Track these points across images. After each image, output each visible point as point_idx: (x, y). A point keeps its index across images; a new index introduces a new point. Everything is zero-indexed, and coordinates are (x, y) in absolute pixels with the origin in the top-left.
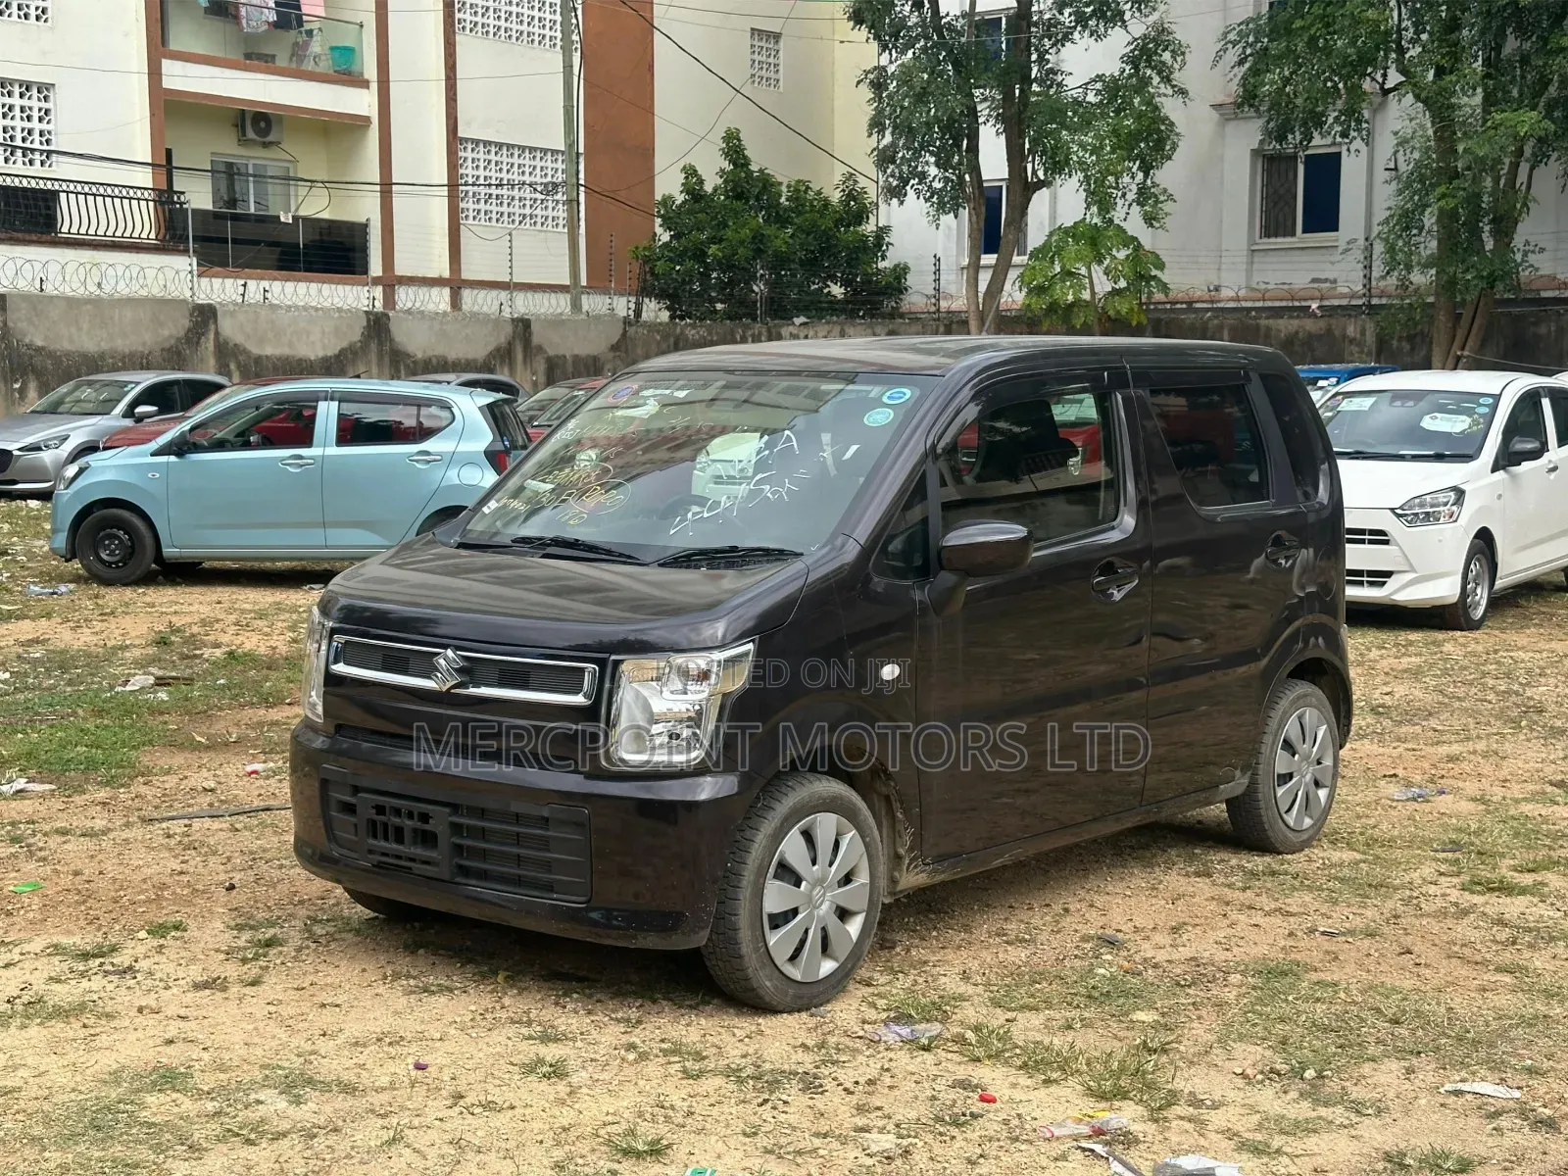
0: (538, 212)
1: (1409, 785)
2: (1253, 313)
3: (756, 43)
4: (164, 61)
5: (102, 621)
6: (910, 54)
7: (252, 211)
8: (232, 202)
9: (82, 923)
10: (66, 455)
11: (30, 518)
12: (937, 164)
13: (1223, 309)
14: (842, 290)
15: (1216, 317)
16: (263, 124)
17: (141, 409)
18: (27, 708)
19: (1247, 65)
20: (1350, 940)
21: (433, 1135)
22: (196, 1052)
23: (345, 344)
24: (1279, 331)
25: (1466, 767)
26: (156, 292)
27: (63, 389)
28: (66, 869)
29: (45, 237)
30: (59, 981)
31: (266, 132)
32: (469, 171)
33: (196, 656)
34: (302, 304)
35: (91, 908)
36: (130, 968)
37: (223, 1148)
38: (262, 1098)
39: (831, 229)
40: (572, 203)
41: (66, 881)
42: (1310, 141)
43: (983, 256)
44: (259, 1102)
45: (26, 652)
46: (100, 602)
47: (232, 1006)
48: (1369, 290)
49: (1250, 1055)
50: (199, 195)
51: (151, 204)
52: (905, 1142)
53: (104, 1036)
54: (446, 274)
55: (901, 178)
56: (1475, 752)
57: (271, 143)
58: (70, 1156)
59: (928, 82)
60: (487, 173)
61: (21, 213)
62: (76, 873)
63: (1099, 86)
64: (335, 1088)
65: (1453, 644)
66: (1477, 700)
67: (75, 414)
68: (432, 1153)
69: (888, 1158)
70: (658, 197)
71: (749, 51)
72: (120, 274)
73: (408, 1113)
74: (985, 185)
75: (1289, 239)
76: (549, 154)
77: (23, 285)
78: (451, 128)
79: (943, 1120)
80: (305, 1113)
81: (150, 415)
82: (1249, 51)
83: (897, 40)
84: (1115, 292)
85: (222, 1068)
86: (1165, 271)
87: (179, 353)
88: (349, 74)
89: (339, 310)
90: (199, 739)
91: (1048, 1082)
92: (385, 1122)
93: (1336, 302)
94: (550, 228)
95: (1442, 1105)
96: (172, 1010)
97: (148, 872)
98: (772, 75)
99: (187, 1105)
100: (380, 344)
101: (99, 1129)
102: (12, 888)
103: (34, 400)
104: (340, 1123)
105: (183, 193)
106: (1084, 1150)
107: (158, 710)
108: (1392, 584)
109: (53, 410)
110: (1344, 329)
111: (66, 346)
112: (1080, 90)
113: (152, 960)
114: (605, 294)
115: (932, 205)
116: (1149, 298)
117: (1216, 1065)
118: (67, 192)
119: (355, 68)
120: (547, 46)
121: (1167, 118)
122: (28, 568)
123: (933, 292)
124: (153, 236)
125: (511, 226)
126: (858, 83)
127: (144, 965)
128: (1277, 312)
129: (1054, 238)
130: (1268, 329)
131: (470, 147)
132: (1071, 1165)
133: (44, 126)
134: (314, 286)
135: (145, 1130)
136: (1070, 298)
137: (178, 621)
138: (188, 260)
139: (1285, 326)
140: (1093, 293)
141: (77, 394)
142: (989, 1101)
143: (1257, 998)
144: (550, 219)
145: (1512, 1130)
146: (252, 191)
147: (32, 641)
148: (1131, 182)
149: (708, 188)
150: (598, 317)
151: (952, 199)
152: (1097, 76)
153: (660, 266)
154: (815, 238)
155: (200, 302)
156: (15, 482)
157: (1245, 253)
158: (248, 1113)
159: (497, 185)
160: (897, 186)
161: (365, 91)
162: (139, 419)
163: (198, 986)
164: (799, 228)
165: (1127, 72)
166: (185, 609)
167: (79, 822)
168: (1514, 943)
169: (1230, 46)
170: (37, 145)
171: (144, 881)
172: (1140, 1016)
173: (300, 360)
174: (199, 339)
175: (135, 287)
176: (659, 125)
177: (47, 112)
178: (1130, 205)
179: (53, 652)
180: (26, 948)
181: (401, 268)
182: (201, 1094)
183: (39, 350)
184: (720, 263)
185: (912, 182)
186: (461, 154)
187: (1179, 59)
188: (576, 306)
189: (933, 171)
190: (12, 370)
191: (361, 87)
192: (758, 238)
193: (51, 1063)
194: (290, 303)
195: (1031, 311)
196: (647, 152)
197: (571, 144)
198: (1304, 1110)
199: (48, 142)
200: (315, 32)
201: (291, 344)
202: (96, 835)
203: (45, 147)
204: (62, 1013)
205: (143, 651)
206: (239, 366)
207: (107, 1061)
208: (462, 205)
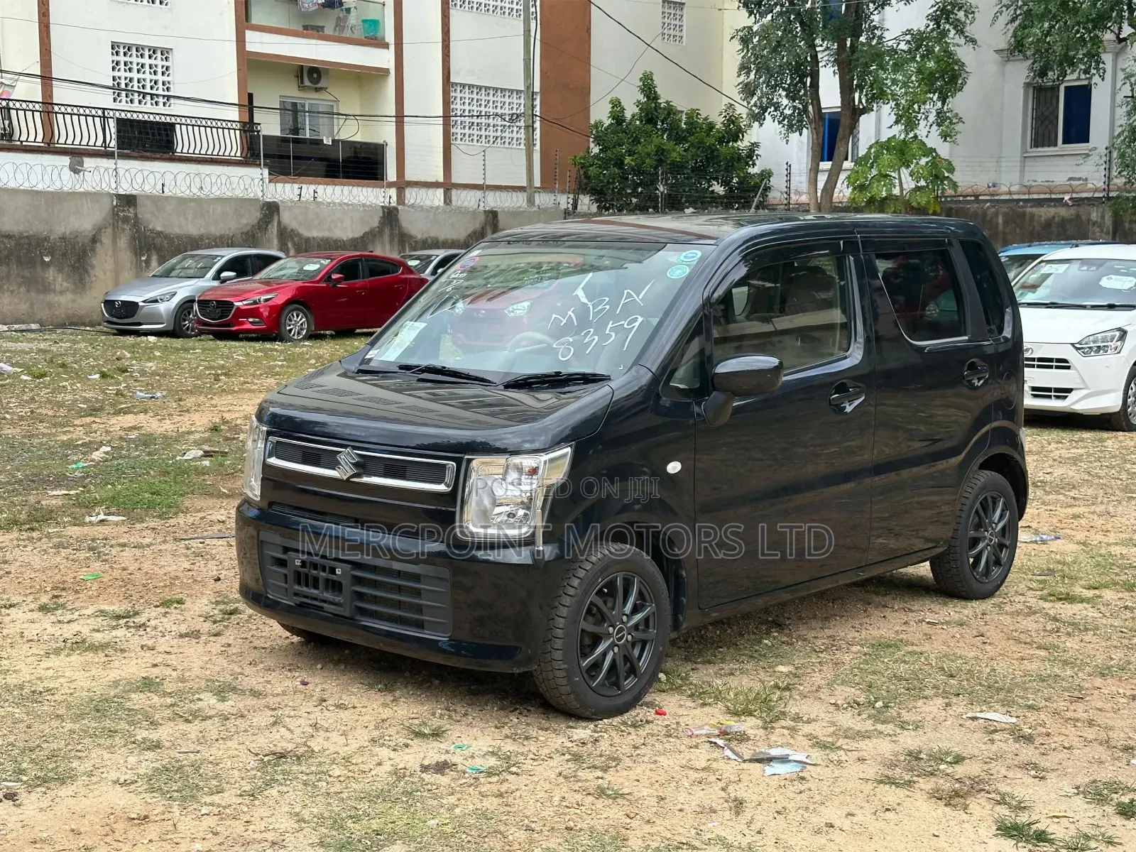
0: (506, 134)
1: (1037, 532)
2: (1021, 203)
3: (666, 10)
4: (247, 31)
5: (180, 415)
6: (769, 17)
7: (308, 136)
8: (296, 130)
9: (121, 598)
10: (174, 305)
11: (147, 348)
12: (787, 96)
13: (998, 201)
14: (722, 188)
15: (994, 207)
16: (315, 75)
17: (225, 274)
18: (118, 469)
19: (1017, 23)
20: (945, 627)
21: (300, 721)
22: (168, 671)
23: (367, 229)
24: (1041, 216)
25: (1083, 522)
26: (239, 193)
27: (174, 261)
28: (119, 566)
29: (166, 156)
30: (98, 631)
31: (318, 80)
32: (459, 107)
33: (234, 438)
34: (338, 201)
35: (128, 590)
36: (144, 624)
37: (172, 724)
38: (202, 697)
39: (714, 145)
40: (530, 128)
41: (116, 573)
42: (1065, 77)
43: (821, 163)
44: (200, 700)
45: (127, 435)
46: (181, 403)
47: (200, 646)
48: (1108, 186)
49: (844, 693)
50: (270, 125)
51: (238, 132)
52: (596, 735)
53: (117, 662)
54: (441, 180)
55: (761, 107)
56: (1093, 513)
57: (321, 88)
58: (78, 726)
59: (782, 37)
60: (471, 108)
61: (149, 139)
62: (124, 569)
63: (908, 38)
64: (247, 693)
65: (1113, 441)
66: (1113, 478)
67: (181, 277)
68: (298, 731)
69: (582, 743)
70: (592, 122)
71: (661, 16)
72: (214, 181)
73: (289, 708)
74: (823, 111)
75: (1052, 149)
76: (515, 93)
77: (148, 189)
78: (445, 77)
79: (627, 724)
80: (226, 707)
81: (230, 279)
82: (1018, 12)
83: (760, 7)
84: (918, 189)
85: (183, 680)
86: (955, 173)
87: (253, 236)
88: (376, 39)
89: (364, 205)
90: (224, 490)
91: (704, 705)
92: (273, 713)
93: (1084, 195)
94: (515, 146)
95: (960, 725)
96: (161, 649)
97: (169, 569)
98: (678, 34)
99: (156, 699)
100: (392, 229)
101: (98, 711)
102: (82, 577)
103: (156, 268)
104: (246, 713)
105: (259, 124)
106: (711, 742)
107: (202, 472)
108: (1072, 397)
109: (167, 274)
110: (1089, 214)
111: (177, 231)
112: (894, 41)
113: (159, 620)
114: (551, 192)
115: (783, 126)
116: (942, 193)
117: (820, 699)
118: (181, 124)
119: (379, 35)
120: (515, 16)
121: (959, 61)
122: (139, 381)
123: (785, 190)
124: (238, 154)
125: (487, 145)
126: (732, 38)
127: (153, 623)
128: (1039, 203)
129: (873, 150)
130: (1032, 215)
131: (459, 89)
132: (699, 751)
133: (166, 78)
134: (346, 188)
135: (126, 713)
136: (884, 194)
137: (228, 416)
138: (260, 171)
139: (1045, 213)
140: (902, 189)
141: (183, 263)
142: (660, 714)
143: (864, 660)
144: (515, 139)
145: (1001, 741)
146: (307, 123)
147: (132, 428)
148: (931, 108)
149: (628, 115)
150: (545, 210)
151: (798, 121)
152: (907, 30)
153: (593, 171)
154: (702, 152)
155: (268, 200)
156: (140, 324)
157: (1019, 159)
158: (192, 705)
159: (478, 116)
160: (759, 113)
161: (386, 50)
162: (224, 281)
163: (181, 636)
164: (692, 145)
165: (931, 27)
166: (237, 408)
167: (135, 539)
168: (1057, 632)
169: (1004, 9)
170: (160, 92)
171: (165, 574)
172: (782, 668)
173: (336, 240)
174: (267, 226)
175: (224, 189)
176: (594, 72)
177: (167, 68)
178: (931, 125)
179: (143, 434)
180: (84, 612)
181: (410, 176)
182: (165, 694)
183: (159, 233)
184: (633, 169)
185: (769, 110)
186: (452, 94)
187: (970, 16)
188: (531, 201)
189: (785, 101)
190: (141, 248)
191: (383, 48)
192: (660, 151)
193: (78, 675)
194: (329, 201)
195: (856, 203)
196: (585, 91)
197: (529, 86)
198: (869, 725)
199: (168, 89)
200: (352, 10)
201: (329, 229)
202: (143, 547)
203: (166, 93)
204: (94, 648)
205: (202, 435)
206: (294, 245)
207: (114, 675)
208: (453, 130)
